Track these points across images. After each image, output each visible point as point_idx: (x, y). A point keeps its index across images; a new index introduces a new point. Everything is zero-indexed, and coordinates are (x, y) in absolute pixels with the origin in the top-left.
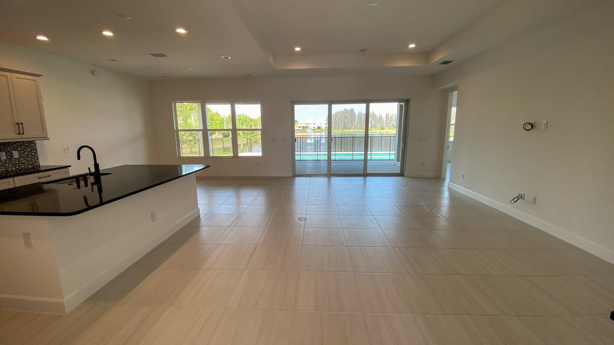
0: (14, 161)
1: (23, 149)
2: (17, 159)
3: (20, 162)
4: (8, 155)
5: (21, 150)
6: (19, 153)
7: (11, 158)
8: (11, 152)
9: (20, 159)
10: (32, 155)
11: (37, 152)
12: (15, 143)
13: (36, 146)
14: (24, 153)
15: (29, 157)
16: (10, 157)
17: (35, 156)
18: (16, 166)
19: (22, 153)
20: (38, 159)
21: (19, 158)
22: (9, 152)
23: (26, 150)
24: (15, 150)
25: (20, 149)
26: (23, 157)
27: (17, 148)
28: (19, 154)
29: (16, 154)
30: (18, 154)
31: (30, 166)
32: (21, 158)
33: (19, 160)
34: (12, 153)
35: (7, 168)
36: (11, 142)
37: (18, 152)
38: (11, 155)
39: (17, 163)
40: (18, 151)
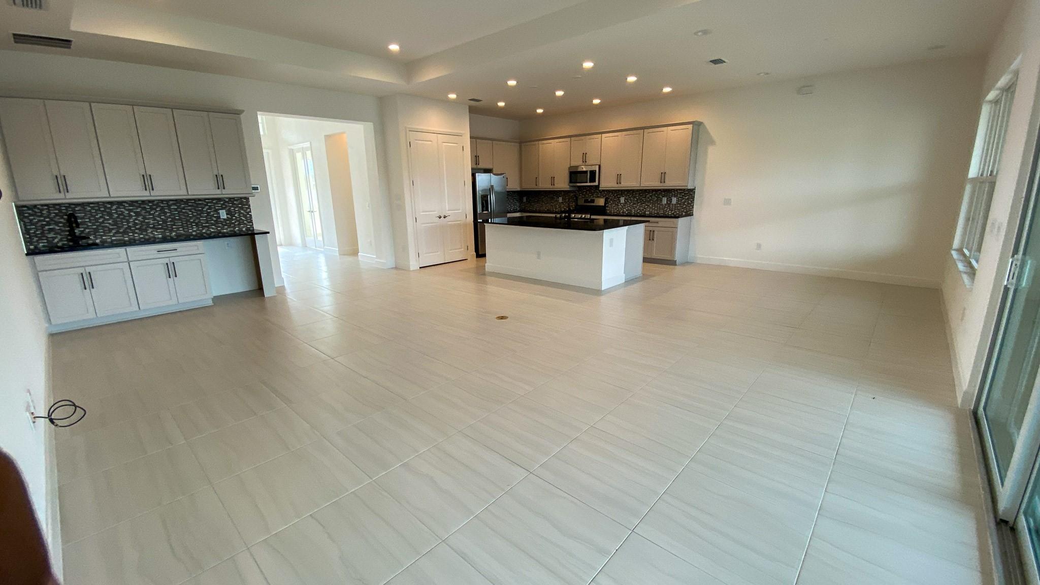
0: (671, 206)
1: (682, 195)
3: (676, 208)
5: (680, 197)
6: (678, 200)
7: (670, 204)
8: (672, 197)
10: (688, 203)
11: (694, 200)
12: (677, 190)
13: (694, 194)
14: (681, 200)
15: (685, 205)
16: (669, 202)
17: (690, 204)
18: (672, 211)
20: (693, 208)
21: (676, 204)
22: (670, 197)
23: (684, 197)
24: (675, 196)
25: (680, 195)
26: (680, 204)
27: (677, 195)
29: (674, 200)
30: (676, 201)
31: (684, 214)
33: (675, 206)
34: (672, 199)
35: (665, 211)
36: (674, 190)
37: (677, 198)
38: (671, 201)
39: (674, 209)
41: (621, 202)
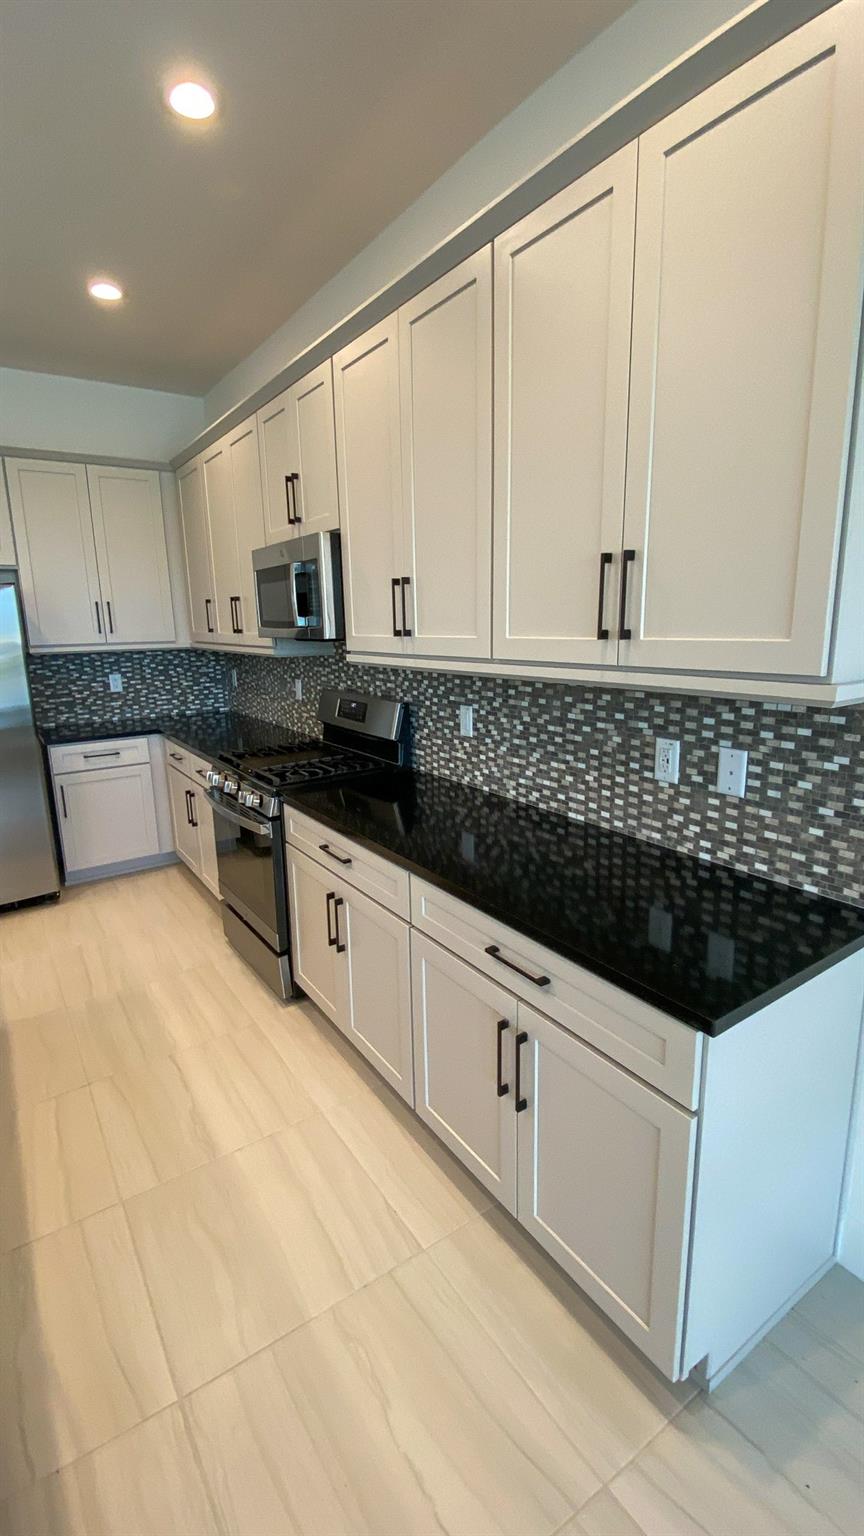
0: (715, 808)
1: (790, 745)
2: (735, 806)
3: (751, 830)
4: (694, 765)
5: (778, 754)
6: (758, 770)
7: (703, 786)
8: (714, 749)
9: (749, 809)
14: (790, 780)
16: (699, 779)
19: (778, 772)
21: (745, 802)
22: (704, 744)
23: (810, 757)
24: (737, 746)
25: (775, 743)
27: (754, 733)
28: (757, 776)
29: (734, 771)
30: (750, 775)
32: (759, 805)
33: (743, 815)
34: (714, 758)
35: (675, 835)
37: (751, 761)
38: (707, 768)
39: (731, 832)
40: (755, 755)
41: (463, 733)
